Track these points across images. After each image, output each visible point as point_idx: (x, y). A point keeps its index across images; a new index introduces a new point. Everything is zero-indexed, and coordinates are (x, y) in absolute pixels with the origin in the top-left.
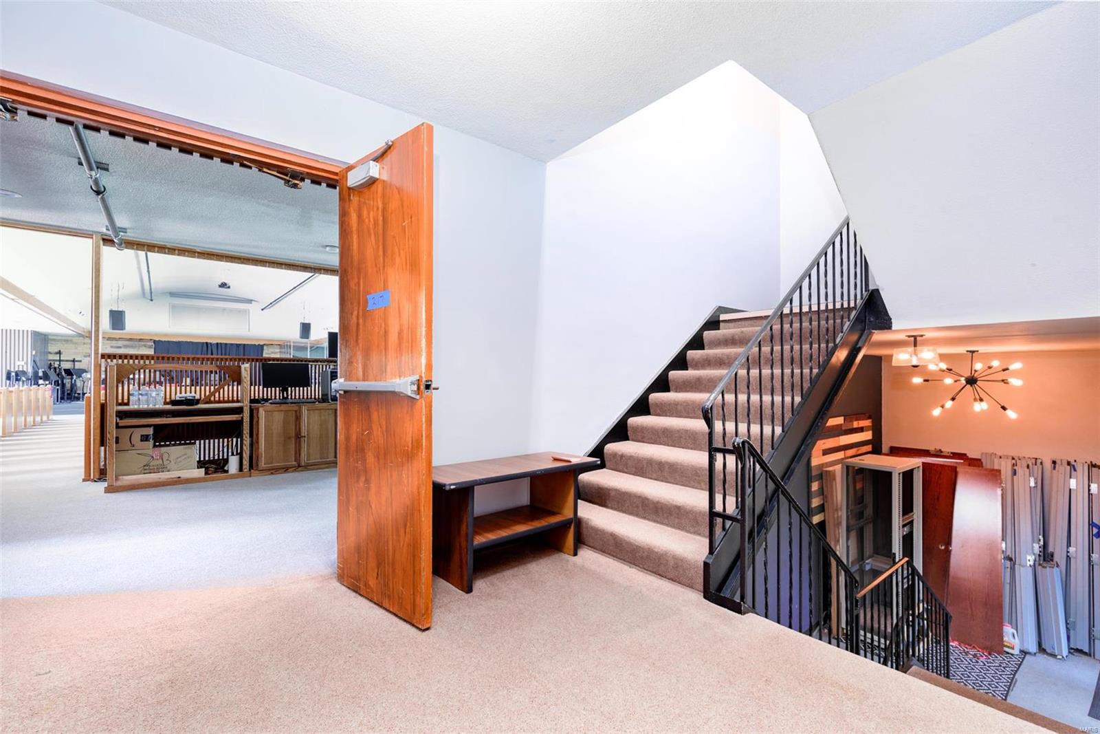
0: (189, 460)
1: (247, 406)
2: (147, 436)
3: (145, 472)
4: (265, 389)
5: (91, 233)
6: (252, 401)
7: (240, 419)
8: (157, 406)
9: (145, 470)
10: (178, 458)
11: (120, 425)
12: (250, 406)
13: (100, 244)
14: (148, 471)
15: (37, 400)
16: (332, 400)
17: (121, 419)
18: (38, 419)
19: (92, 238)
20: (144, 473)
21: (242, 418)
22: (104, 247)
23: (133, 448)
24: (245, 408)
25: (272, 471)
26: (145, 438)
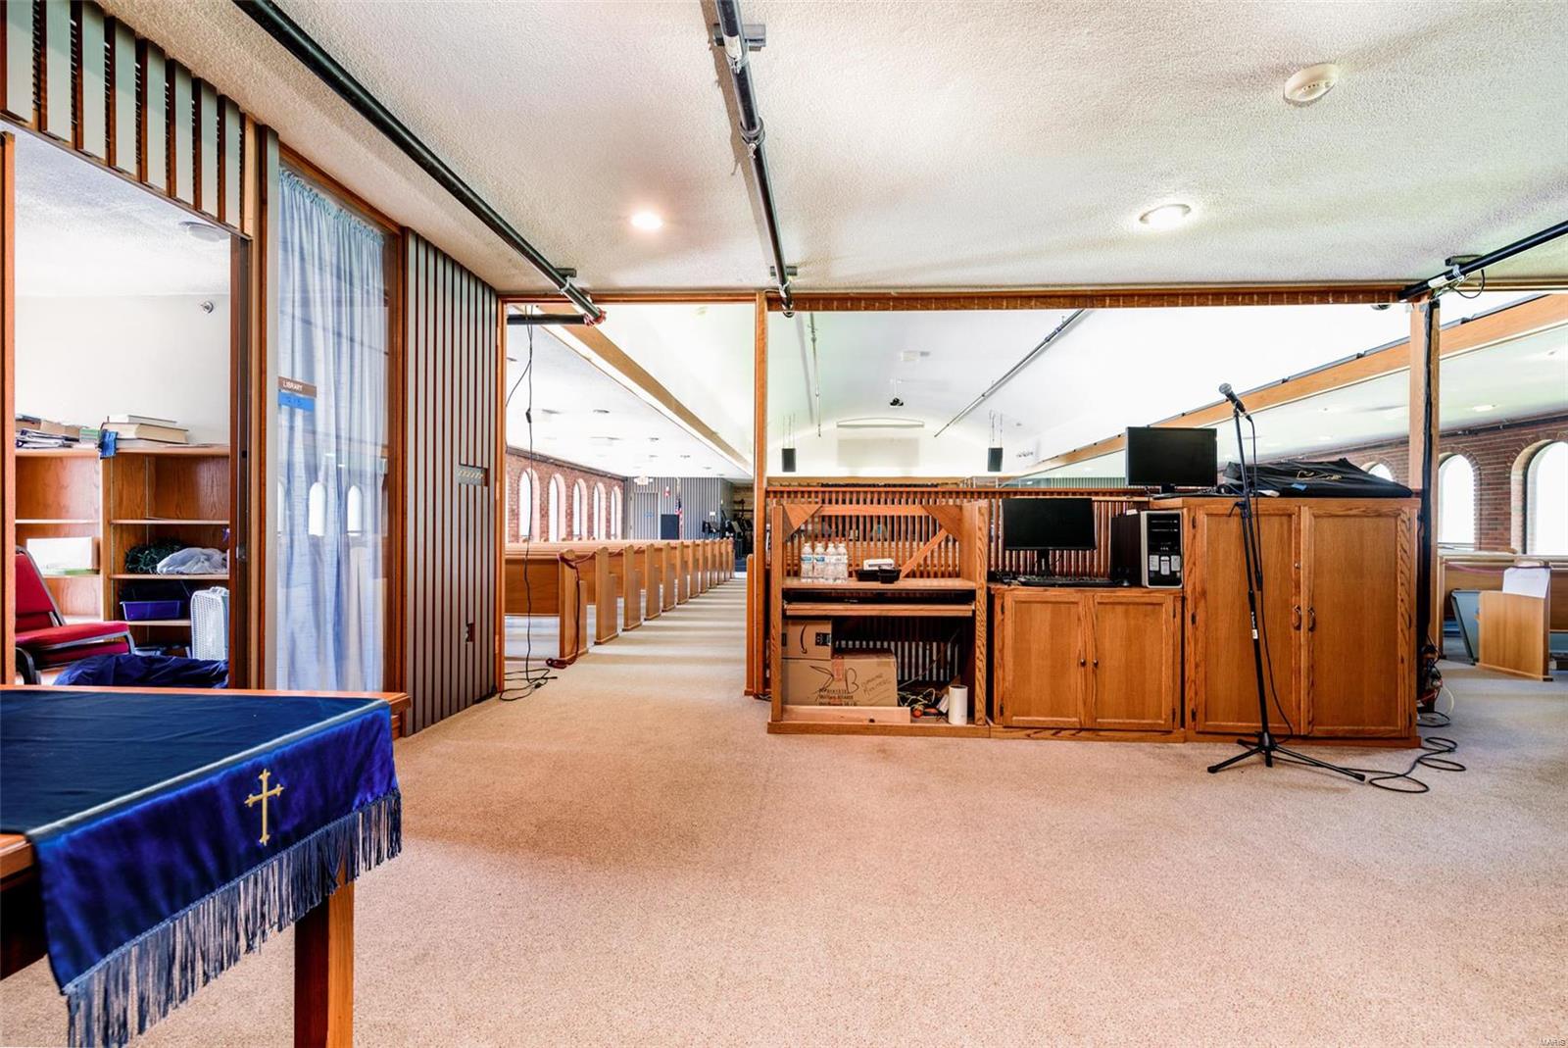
0: (883, 687)
1: (982, 588)
2: (825, 635)
3: (823, 701)
4: (1007, 553)
5: (753, 292)
6: (992, 577)
7: (970, 614)
8: (839, 582)
9: (822, 697)
10: (868, 681)
11: (788, 613)
12: (989, 589)
13: (763, 308)
14: (826, 700)
15: (721, 554)
16: (1151, 582)
17: (789, 603)
18: (722, 575)
19: (755, 300)
20: (821, 704)
21: (974, 612)
22: (771, 313)
23: (805, 656)
24: (978, 593)
25: (1028, 732)
26: (821, 640)
